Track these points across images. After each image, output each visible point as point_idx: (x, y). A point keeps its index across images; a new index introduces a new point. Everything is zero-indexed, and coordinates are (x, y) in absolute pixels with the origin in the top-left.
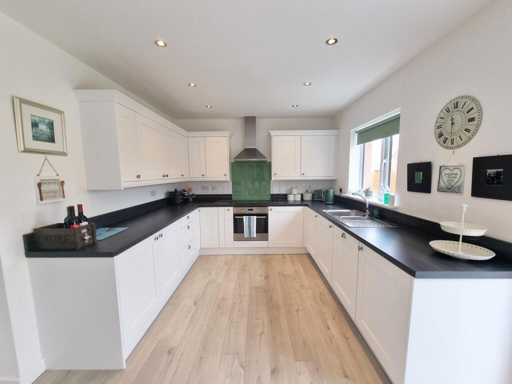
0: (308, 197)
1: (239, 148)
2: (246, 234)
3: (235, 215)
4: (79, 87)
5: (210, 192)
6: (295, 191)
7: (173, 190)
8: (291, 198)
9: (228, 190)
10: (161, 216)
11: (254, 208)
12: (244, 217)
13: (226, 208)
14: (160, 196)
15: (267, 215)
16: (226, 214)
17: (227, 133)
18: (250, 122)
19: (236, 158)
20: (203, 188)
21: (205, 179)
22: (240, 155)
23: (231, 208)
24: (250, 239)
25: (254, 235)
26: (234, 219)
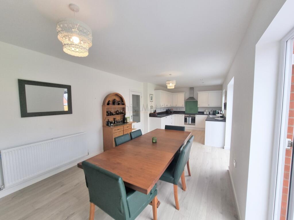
0: (211, 113)
1: (187, 97)
2: (188, 123)
3: (185, 117)
4: (155, 90)
5: (178, 110)
6: (207, 111)
7: (168, 109)
8: (205, 113)
9: (184, 110)
10: (165, 115)
11: (191, 115)
12: (187, 118)
13: (182, 115)
14: (165, 111)
15: (195, 117)
16: (182, 117)
17: (184, 93)
18: (192, 89)
19: (186, 100)
20: (179, 109)
21: (177, 106)
22: (188, 99)
23: (184, 115)
24: (189, 124)
25: (190, 123)
26: (185, 118)
